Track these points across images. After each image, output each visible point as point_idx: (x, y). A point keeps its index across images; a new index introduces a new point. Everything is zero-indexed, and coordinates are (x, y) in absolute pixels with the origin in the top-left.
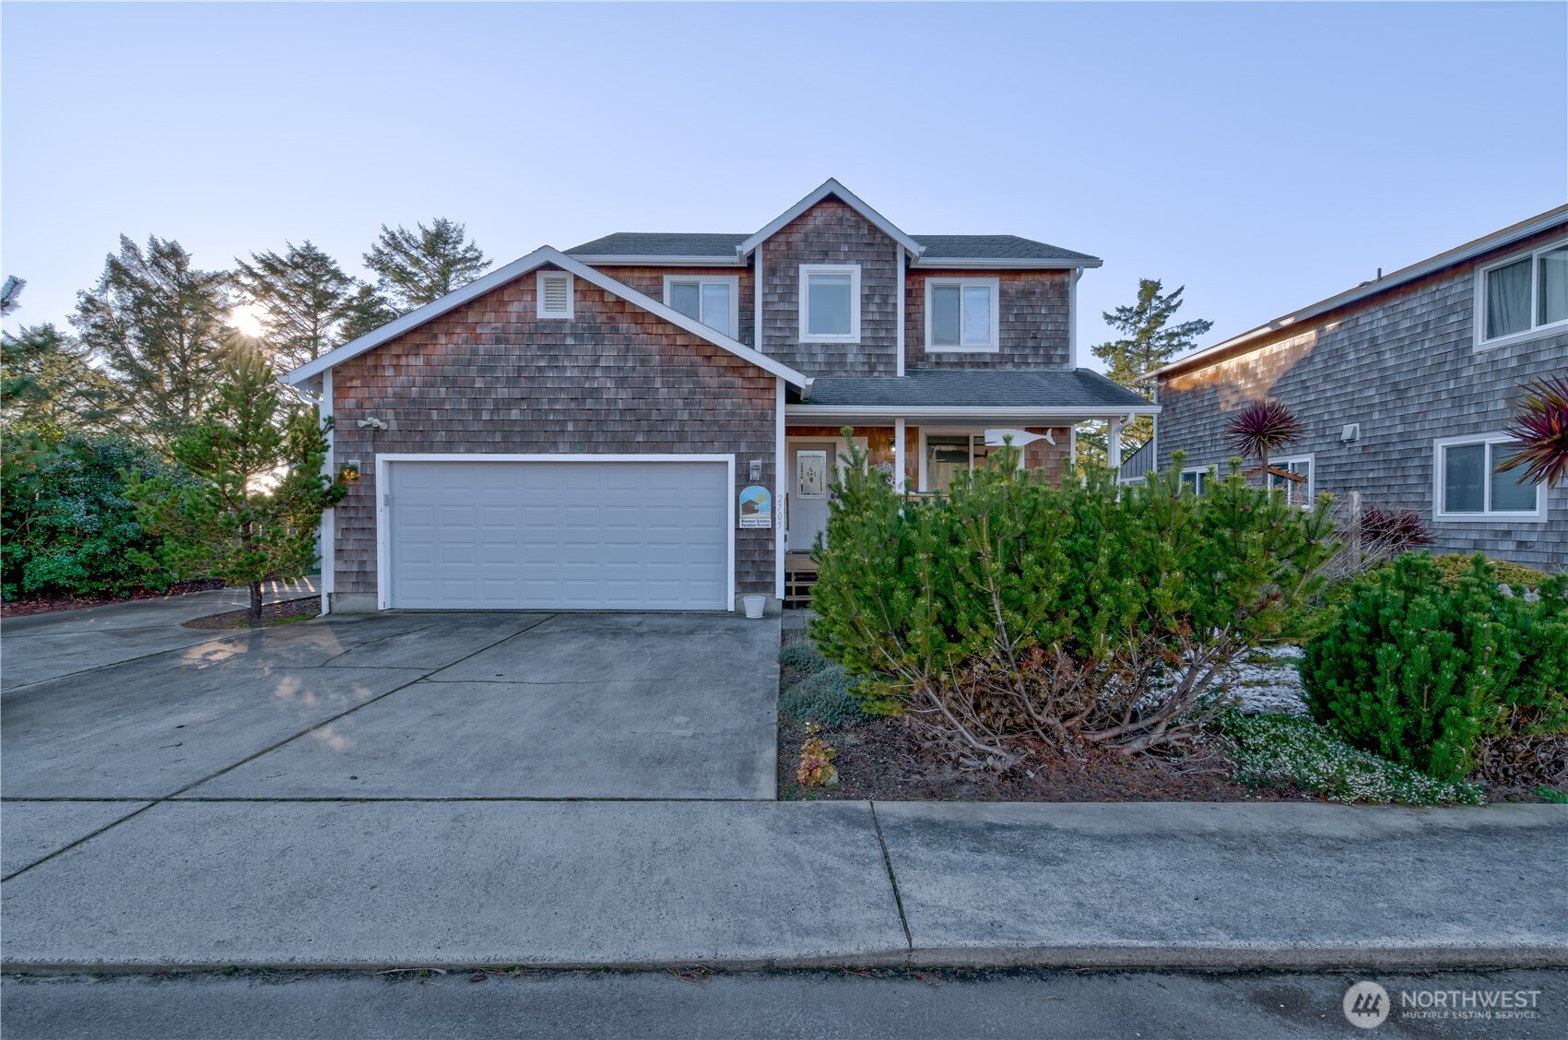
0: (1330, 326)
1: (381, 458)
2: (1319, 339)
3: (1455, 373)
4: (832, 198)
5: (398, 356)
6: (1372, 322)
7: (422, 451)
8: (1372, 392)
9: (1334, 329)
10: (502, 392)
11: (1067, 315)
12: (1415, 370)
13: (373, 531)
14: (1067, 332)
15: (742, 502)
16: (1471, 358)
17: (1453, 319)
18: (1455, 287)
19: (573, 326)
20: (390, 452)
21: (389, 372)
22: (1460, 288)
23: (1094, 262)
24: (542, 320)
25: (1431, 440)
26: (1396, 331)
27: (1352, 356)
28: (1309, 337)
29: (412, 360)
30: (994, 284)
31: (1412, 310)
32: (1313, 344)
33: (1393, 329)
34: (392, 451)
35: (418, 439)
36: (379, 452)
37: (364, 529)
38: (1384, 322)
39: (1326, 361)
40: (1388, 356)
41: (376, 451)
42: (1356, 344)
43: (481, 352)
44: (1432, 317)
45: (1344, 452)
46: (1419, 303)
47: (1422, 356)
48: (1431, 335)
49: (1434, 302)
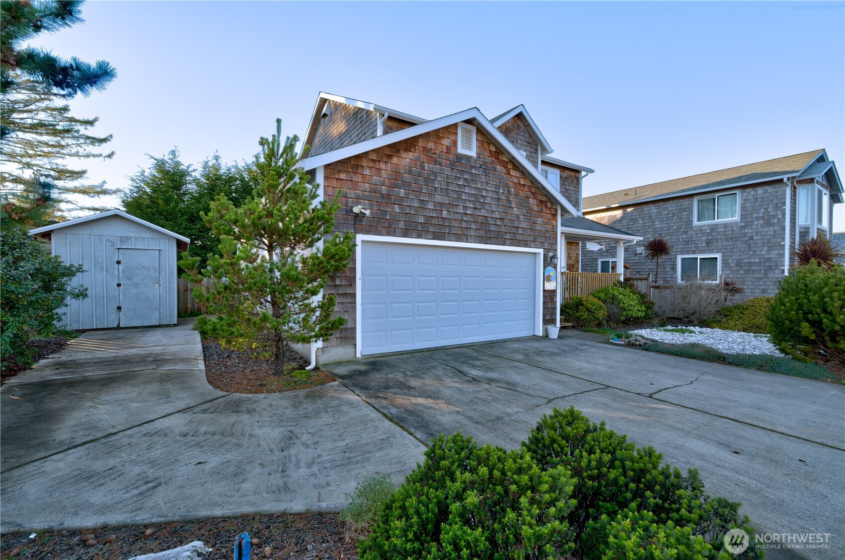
0: (629, 210)
1: (360, 238)
2: (624, 214)
3: (686, 232)
4: (520, 116)
5: (374, 161)
6: (649, 210)
7: (389, 234)
8: (650, 236)
9: (632, 210)
10: (438, 198)
11: (578, 192)
12: (669, 230)
13: (354, 295)
14: (578, 199)
15: (546, 275)
16: (692, 228)
17: (685, 213)
18: (686, 202)
19: (475, 161)
20: (366, 234)
21: (367, 172)
22: (687, 203)
23: (592, 171)
24: (460, 154)
25: (676, 255)
26: (661, 215)
27: (640, 222)
28: (618, 213)
29: (382, 166)
30: (557, 172)
31: (668, 208)
32: (621, 215)
33: (659, 214)
34: (368, 232)
35: (386, 225)
36: (358, 233)
37: (346, 294)
38: (655, 211)
39: (628, 223)
40: (657, 223)
41: (357, 231)
42: (642, 218)
43: (426, 168)
44: (676, 212)
45: (637, 258)
46: (670, 205)
47: (672, 225)
48: (675, 218)
49: (677, 206)
